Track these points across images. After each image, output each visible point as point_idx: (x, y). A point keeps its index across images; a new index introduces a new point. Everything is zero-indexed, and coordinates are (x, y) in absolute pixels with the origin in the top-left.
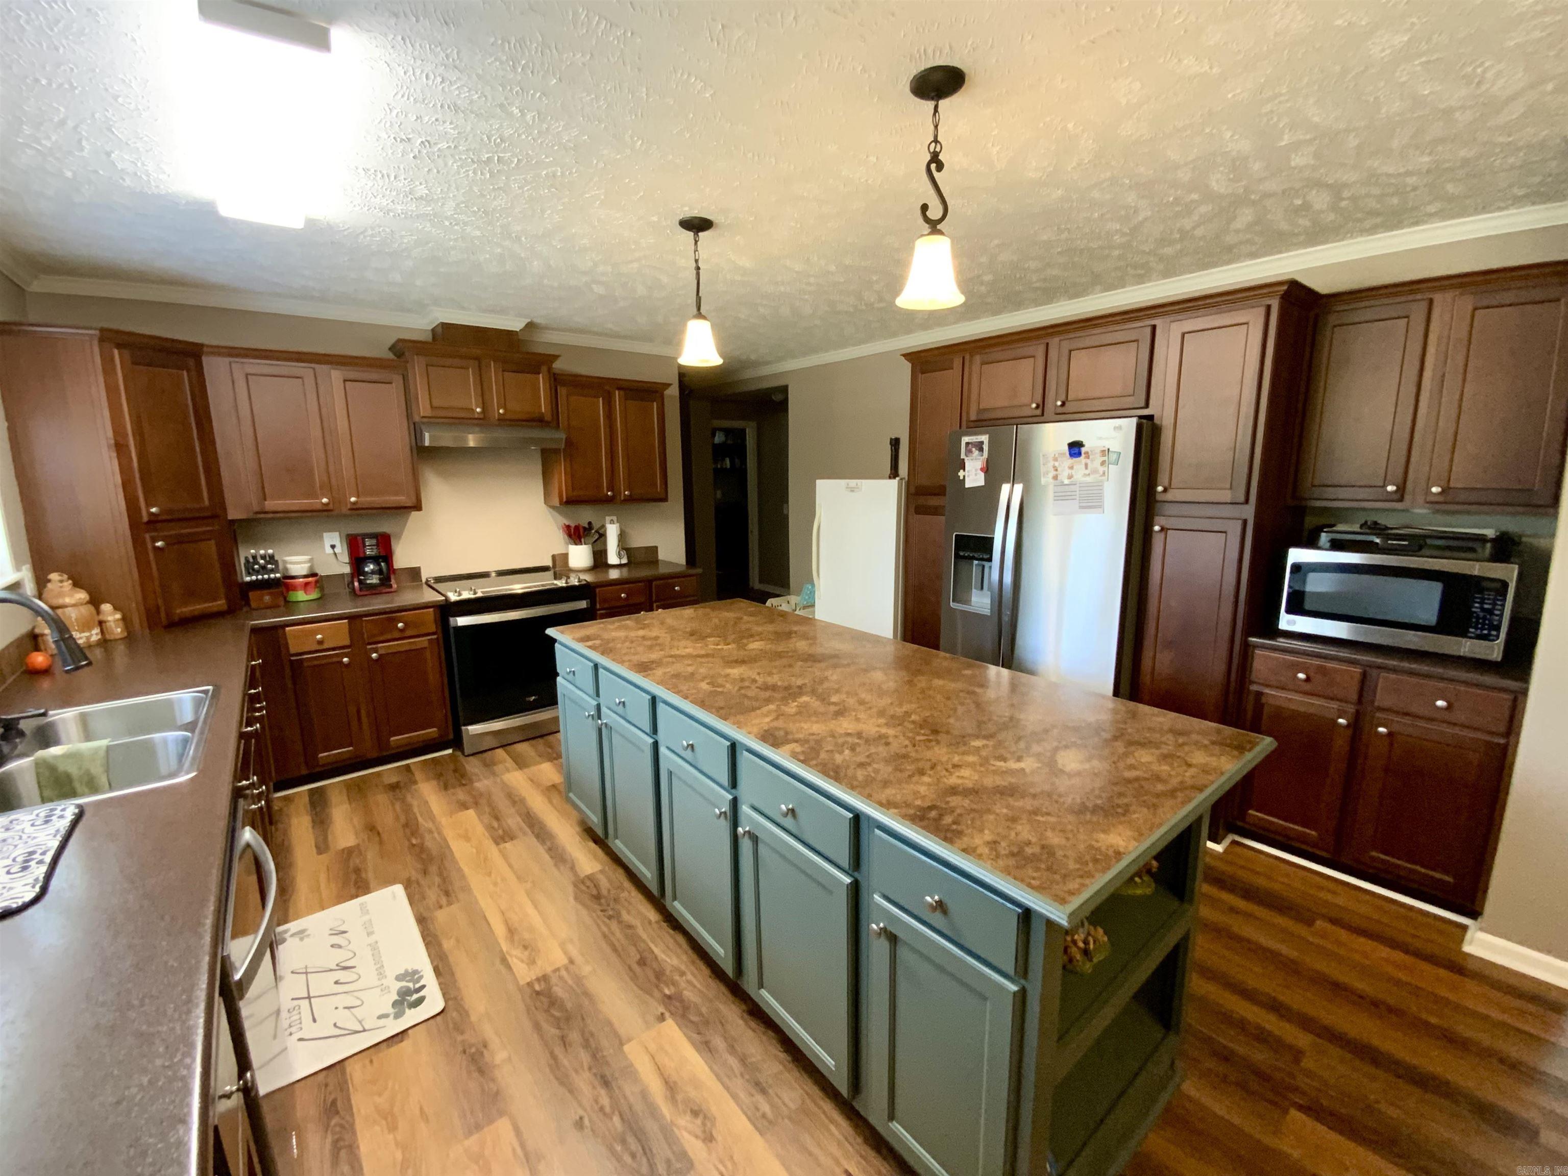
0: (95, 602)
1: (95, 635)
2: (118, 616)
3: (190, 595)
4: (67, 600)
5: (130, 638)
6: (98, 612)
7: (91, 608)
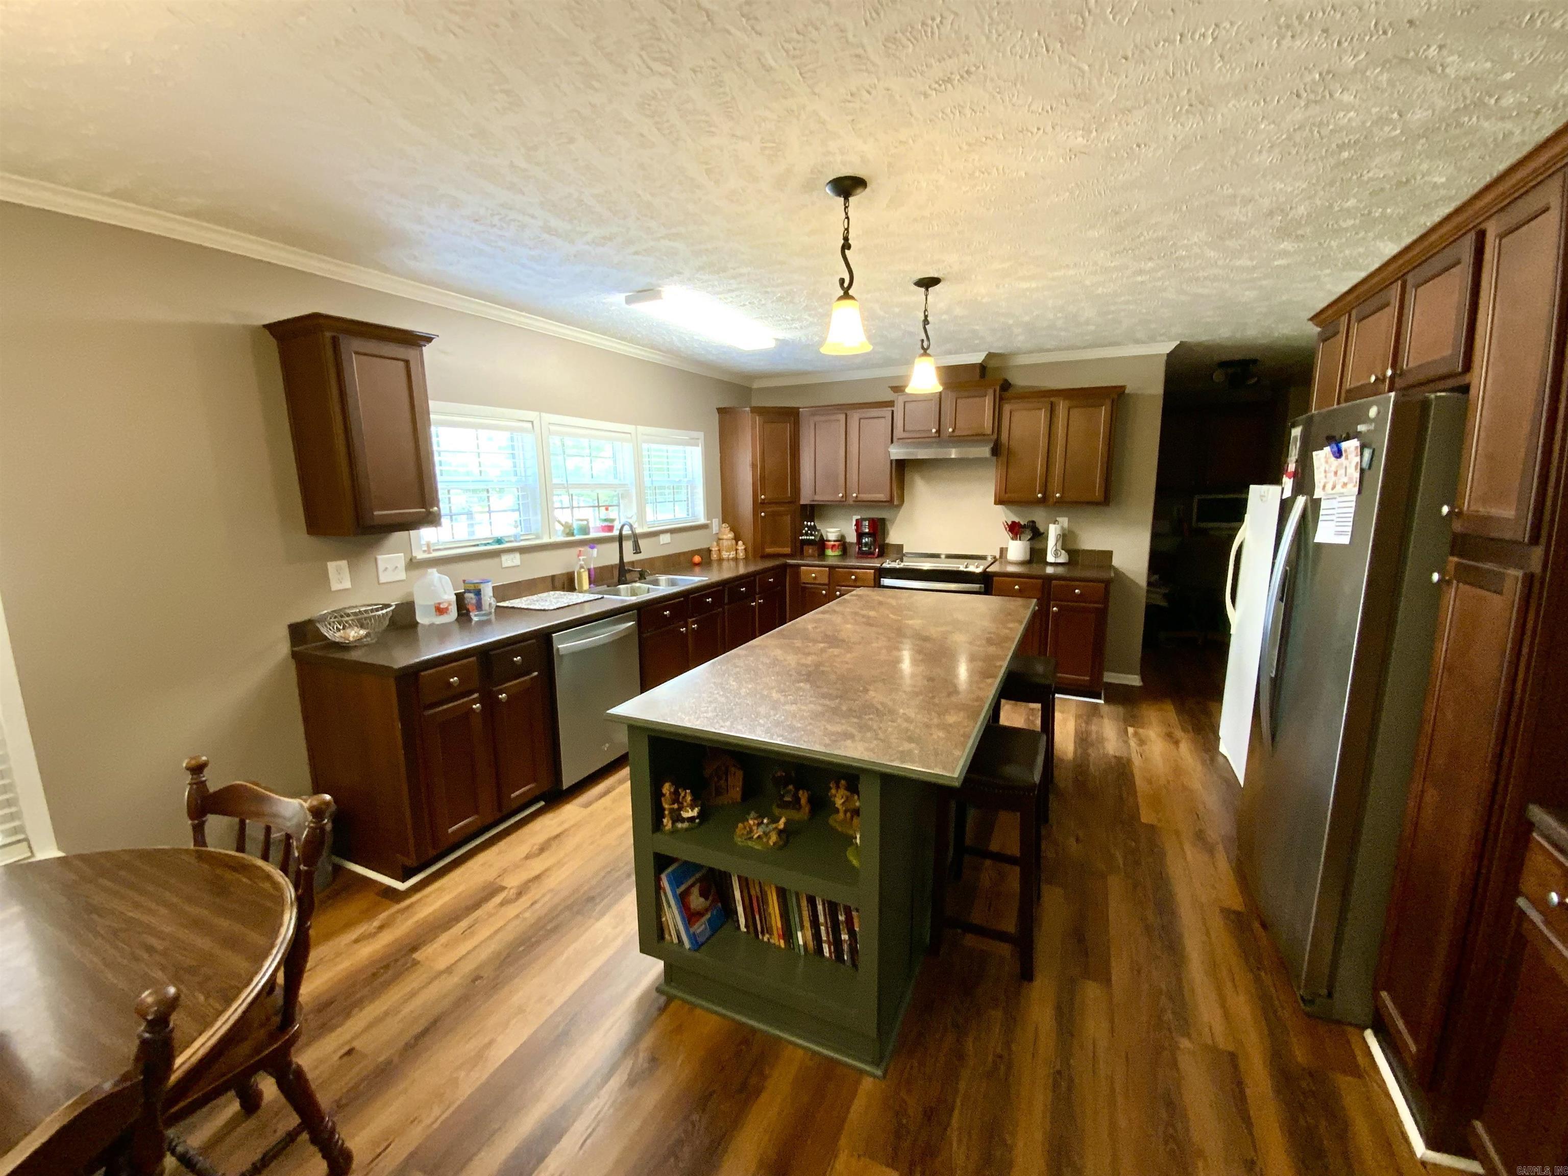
0: (737, 539)
1: (732, 554)
2: (743, 547)
3: (774, 543)
4: (725, 537)
5: (746, 558)
6: (737, 544)
7: (734, 542)
